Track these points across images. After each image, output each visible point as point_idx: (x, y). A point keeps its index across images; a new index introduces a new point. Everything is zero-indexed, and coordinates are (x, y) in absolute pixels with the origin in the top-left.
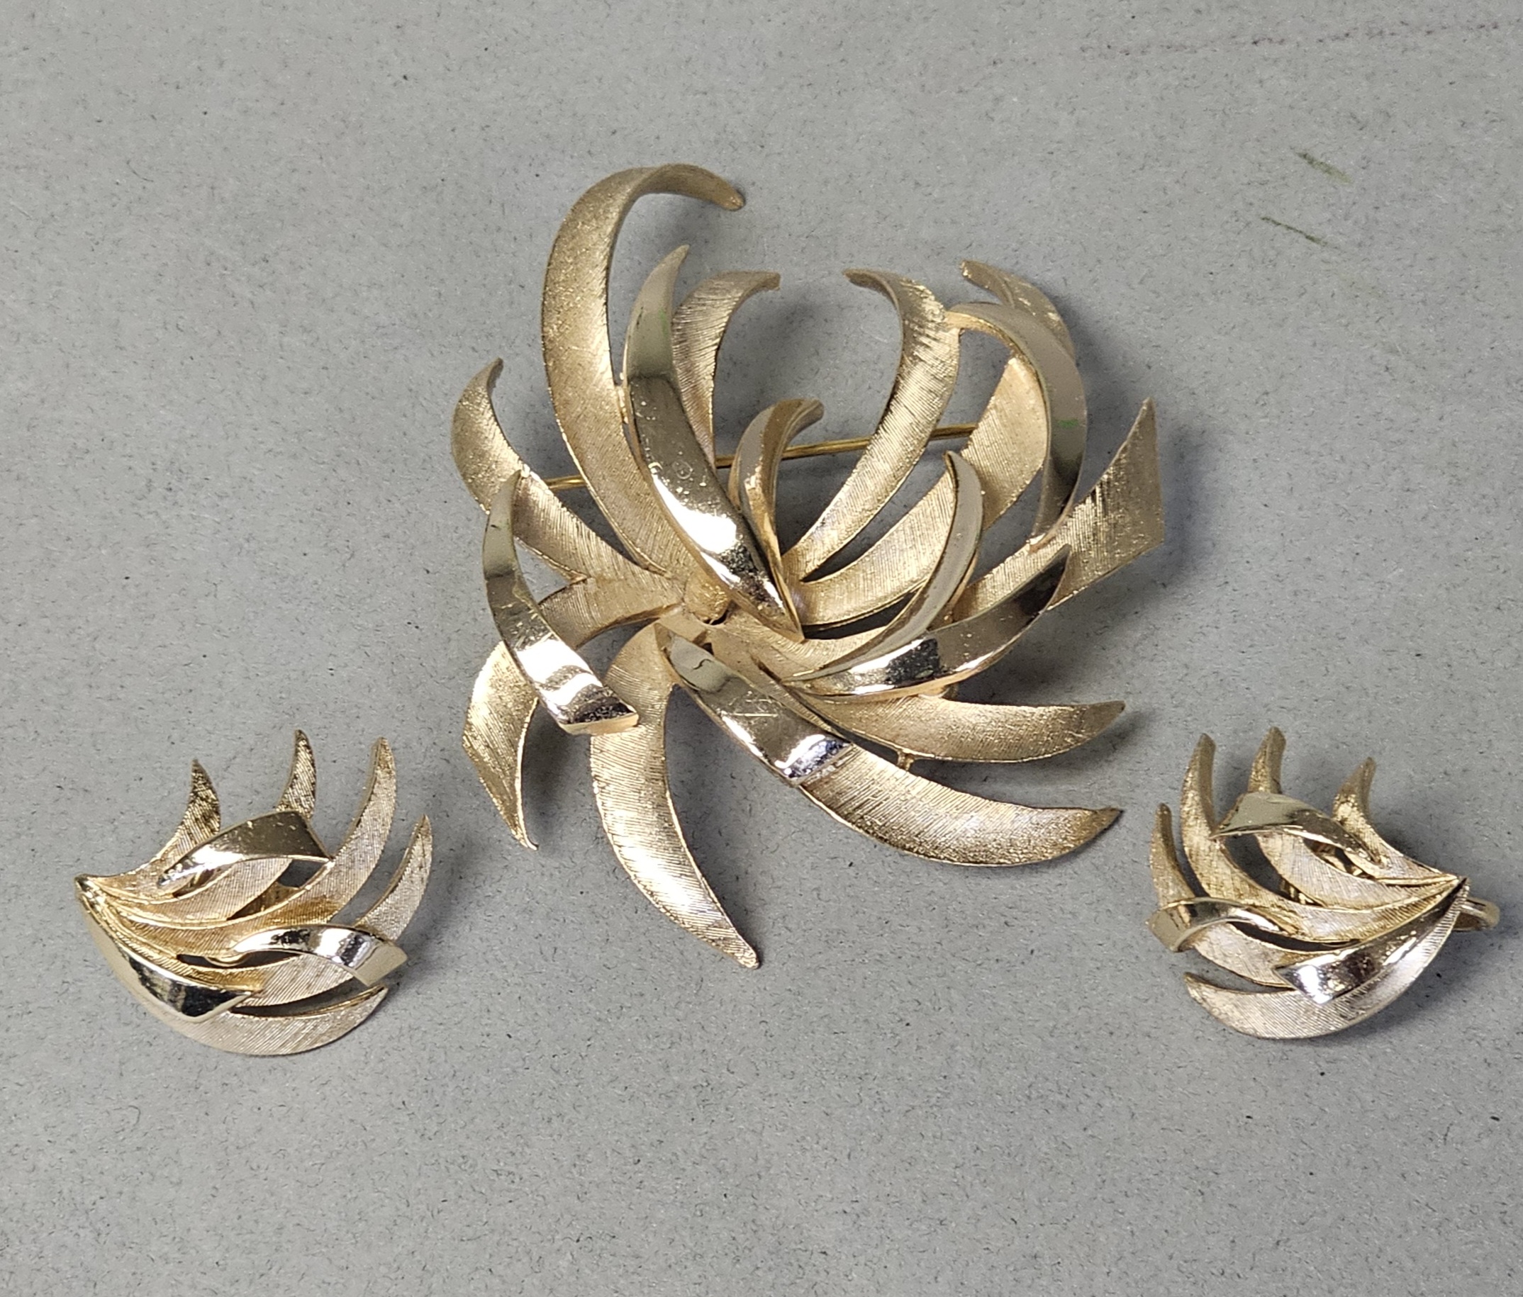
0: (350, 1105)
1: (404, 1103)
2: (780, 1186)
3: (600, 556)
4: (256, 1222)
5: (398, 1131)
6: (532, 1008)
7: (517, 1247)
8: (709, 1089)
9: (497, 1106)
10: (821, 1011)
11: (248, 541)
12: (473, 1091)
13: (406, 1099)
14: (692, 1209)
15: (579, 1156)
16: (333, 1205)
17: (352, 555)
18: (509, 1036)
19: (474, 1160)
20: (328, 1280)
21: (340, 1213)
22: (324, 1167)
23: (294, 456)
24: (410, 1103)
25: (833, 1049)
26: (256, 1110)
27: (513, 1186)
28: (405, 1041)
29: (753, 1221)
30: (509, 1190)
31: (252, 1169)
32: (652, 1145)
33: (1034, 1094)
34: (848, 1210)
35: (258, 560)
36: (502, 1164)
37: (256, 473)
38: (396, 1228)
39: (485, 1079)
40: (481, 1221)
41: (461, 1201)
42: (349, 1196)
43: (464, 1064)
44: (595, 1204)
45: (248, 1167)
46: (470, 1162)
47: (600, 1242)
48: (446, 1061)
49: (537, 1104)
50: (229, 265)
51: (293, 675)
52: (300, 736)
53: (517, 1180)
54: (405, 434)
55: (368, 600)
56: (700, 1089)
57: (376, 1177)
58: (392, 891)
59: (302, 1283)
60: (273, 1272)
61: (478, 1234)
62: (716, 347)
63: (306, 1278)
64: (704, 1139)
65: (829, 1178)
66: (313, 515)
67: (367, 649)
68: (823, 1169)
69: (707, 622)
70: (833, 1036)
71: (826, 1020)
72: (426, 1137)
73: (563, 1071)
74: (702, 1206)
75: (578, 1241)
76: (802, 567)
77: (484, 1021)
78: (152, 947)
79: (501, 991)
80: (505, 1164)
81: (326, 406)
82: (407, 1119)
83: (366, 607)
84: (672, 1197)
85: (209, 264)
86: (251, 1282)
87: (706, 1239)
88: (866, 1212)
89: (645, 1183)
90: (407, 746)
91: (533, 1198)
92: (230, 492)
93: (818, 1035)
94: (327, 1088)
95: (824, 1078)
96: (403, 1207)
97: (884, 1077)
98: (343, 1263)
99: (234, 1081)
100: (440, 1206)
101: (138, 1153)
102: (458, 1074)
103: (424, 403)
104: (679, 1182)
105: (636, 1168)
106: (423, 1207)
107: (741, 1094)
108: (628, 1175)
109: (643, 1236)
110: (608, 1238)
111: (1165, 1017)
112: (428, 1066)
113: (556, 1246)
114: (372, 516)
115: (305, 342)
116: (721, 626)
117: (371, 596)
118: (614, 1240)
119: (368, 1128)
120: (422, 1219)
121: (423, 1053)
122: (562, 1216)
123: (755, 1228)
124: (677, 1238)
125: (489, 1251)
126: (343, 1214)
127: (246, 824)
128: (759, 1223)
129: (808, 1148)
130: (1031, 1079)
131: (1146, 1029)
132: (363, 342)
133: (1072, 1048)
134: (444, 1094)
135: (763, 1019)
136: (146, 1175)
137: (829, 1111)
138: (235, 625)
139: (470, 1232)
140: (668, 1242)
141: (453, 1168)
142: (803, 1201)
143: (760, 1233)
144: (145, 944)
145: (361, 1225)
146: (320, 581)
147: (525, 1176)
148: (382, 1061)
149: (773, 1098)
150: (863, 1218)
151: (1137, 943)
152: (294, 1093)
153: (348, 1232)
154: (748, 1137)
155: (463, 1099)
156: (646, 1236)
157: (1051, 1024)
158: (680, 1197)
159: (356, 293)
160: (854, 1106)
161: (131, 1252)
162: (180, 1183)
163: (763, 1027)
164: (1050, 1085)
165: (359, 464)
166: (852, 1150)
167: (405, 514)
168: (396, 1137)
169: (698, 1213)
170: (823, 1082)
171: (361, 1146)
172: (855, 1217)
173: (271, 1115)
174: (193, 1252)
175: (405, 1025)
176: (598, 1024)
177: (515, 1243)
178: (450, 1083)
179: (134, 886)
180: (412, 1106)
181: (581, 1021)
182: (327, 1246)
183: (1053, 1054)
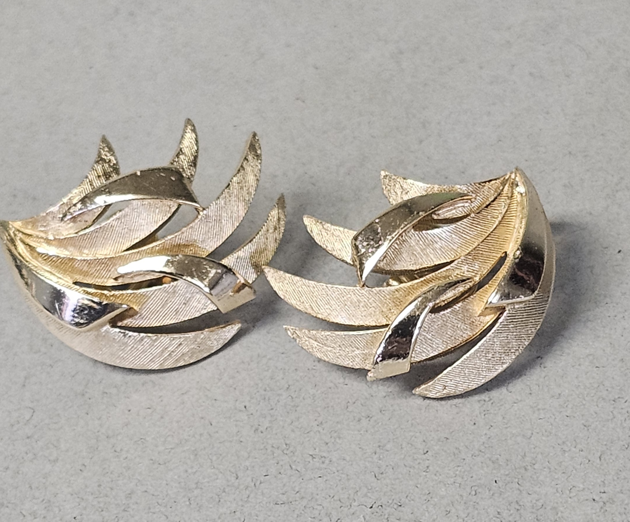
1: (245, 407)
2: (541, 478)
7: (320, 511)
8: (490, 403)
9: (319, 409)
10: (588, 351)
12: (301, 398)
13: (247, 404)
14: (469, 490)
15: (379, 446)
16: (176, 477)
19: (294, 447)
22: (173, 451)
24: (250, 407)
25: (593, 378)
27: (324, 466)
29: (517, 502)
30: (320, 469)
32: (439, 440)
34: (597, 498)
36: (317, 450)
38: (224, 494)
40: (294, 491)
41: (280, 476)
42: (190, 471)
43: (297, 381)
44: (388, 481)
45: (113, 450)
46: (291, 449)
47: (389, 509)
49: (350, 409)
52: (189, 122)
53: (327, 462)
56: (483, 402)
57: (214, 458)
58: (250, 242)
61: (290, 500)
64: (484, 439)
65: (583, 474)
68: (579, 467)
70: (595, 369)
71: (591, 358)
72: (259, 431)
74: (476, 488)
75: (371, 507)
78: (54, 275)
80: (320, 451)
82: (246, 418)
84: (452, 480)
87: (476, 512)
88: (612, 501)
89: (430, 468)
91: (338, 476)
95: (585, 400)
96: (233, 479)
99: (114, 391)
100: (262, 479)
101: (27, 441)
102: (291, 387)
104: (459, 469)
105: (424, 457)
106: (249, 479)
107: (516, 408)
108: (418, 461)
109: (424, 507)
110: (395, 506)
113: (352, 511)
118: (400, 508)
120: (247, 488)
122: (360, 488)
123: (518, 507)
124: (453, 510)
125: (297, 512)
126: (183, 484)
127: (136, 173)
128: (522, 504)
129: (567, 450)
136: (30, 455)
137: (587, 424)
139: (284, 498)
140: (445, 513)
141: (277, 452)
142: (560, 490)
143: (522, 511)
144: (48, 271)
145: (196, 492)
147: (334, 459)
148: (233, 378)
149: (541, 411)
150: (608, 504)
154: (519, 439)
155: (292, 404)
156: (427, 507)
158: (459, 480)
160: (608, 420)
161: (7, 510)
162: (56, 460)
166: (603, 453)
169: (474, 493)
170: (584, 402)
172: (602, 504)
173: (138, 415)
174: (56, 510)
177: (320, 508)
179: (45, 226)
182: (166, 506)
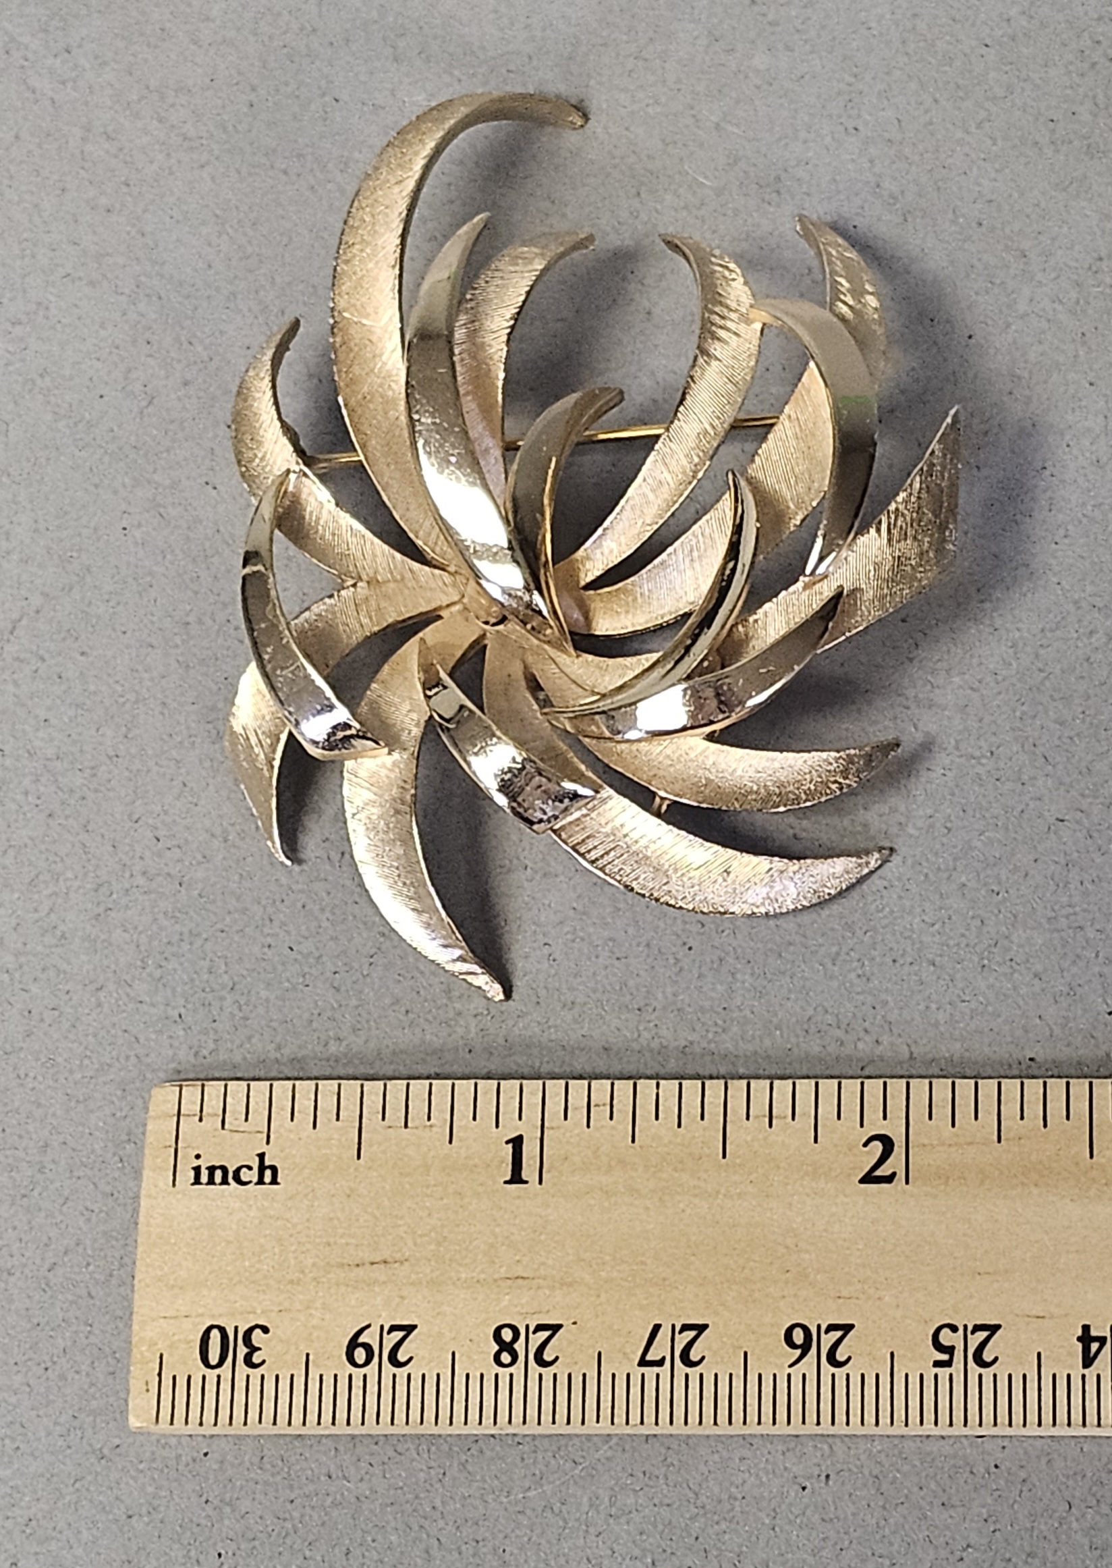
0: (125, 1015)
3: (375, 556)
4: (20, 1137)
5: (171, 1046)
6: (316, 918)
11: (41, 376)
17: (150, 403)
18: (291, 949)
20: (91, 1207)
21: (107, 1132)
23: (92, 283)
26: (26, 1013)
28: (185, 947)
31: (19, 1077)
33: (813, 1029)
35: (52, 399)
37: (53, 299)
39: (264, 994)
48: (226, 972)
50: (30, 56)
51: (85, 532)
54: (210, 266)
55: (165, 455)
59: (65, 1209)
60: (36, 1193)
62: (508, 330)
63: (69, 1204)
66: (111, 353)
67: (162, 510)
69: (486, 623)
73: (343, 989)
76: (582, 575)
77: (266, 930)
79: (285, 897)
81: (128, 228)
83: (163, 462)
85: (7, 52)
86: (13, 1204)
90: (200, 622)
92: (24, 318)
93: (600, 960)
94: (102, 994)
97: (664, 1008)
98: (108, 1189)
103: (230, 230)
111: (951, 943)
112: (206, 977)
114: (173, 359)
115: (107, 152)
116: (501, 627)
117: (168, 451)
119: (141, 1041)
121: (202, 962)
130: (811, 1012)
131: (930, 956)
132: (168, 155)
133: (853, 976)
134: (221, 1009)
135: (546, 940)
138: (26, 471)
146: (116, 429)
151: (927, 860)
152: (67, 997)
153: (114, 1154)
157: (834, 949)
159: (162, 98)
163: (546, 950)
164: (830, 1019)
165: (160, 298)
167: (206, 359)
168: (170, 1052)
171: (133, 1060)
175: (185, 930)
176: (382, 939)
178: (228, 996)
180: (188, 1019)
181: (365, 935)
183: (835, 984)
